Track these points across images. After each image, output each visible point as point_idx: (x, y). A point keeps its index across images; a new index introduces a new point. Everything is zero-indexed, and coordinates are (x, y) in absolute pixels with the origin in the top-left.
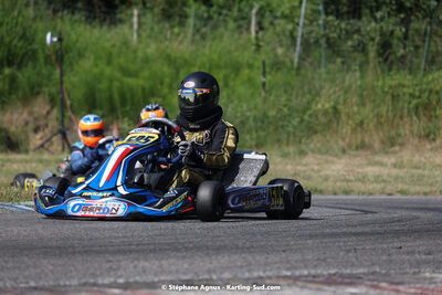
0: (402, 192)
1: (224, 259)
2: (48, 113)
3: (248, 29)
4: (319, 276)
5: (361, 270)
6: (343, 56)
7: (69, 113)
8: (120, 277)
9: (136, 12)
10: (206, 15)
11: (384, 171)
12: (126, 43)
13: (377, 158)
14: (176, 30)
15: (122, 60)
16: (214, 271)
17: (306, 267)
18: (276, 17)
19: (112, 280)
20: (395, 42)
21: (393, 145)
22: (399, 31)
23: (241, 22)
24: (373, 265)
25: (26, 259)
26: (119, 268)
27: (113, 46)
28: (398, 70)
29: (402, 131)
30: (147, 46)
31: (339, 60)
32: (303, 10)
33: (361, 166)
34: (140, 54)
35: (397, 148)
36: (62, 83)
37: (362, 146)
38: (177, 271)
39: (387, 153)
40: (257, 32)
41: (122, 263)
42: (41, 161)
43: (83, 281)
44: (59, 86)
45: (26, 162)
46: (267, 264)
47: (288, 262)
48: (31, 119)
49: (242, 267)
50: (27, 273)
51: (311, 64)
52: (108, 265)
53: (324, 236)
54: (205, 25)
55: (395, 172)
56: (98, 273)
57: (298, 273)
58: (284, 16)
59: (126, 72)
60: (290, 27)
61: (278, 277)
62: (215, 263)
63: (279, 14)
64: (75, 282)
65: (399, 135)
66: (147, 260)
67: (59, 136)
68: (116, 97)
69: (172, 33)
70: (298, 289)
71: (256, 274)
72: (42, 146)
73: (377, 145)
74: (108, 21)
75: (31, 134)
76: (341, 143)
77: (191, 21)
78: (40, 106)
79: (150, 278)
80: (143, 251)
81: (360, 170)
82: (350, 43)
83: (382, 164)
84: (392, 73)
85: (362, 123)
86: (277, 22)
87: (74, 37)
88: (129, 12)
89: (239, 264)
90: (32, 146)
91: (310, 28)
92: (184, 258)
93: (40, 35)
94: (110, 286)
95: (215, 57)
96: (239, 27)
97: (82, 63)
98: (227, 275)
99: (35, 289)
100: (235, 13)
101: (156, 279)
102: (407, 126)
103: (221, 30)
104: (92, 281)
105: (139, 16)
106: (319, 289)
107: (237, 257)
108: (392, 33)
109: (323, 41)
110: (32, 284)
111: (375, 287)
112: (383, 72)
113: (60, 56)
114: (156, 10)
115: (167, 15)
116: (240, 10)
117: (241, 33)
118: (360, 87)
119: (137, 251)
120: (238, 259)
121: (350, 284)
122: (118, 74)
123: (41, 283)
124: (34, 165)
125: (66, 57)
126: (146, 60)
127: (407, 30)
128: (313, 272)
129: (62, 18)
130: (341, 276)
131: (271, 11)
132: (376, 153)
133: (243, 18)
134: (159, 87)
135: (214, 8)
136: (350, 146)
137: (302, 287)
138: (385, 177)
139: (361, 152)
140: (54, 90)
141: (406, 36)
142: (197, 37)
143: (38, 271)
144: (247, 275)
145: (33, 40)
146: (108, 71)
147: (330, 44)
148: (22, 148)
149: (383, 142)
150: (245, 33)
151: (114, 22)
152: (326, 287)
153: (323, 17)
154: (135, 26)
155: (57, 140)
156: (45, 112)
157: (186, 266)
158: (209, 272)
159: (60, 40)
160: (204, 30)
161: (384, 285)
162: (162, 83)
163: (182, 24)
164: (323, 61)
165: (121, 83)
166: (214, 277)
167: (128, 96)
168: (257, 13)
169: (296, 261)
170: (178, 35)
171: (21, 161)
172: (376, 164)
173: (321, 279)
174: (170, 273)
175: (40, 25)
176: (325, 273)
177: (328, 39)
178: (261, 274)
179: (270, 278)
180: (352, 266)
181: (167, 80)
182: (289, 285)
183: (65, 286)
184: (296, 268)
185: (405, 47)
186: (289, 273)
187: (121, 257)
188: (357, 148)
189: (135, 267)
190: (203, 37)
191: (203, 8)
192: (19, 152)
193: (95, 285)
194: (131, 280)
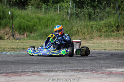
0: (94, 50)
1: (55, 66)
2: (9, 31)
3: (57, 11)
4: (78, 69)
5: (88, 68)
6: (80, 18)
7: (14, 31)
8: (31, 70)
9: (30, 7)
10: (47, 7)
11: (90, 45)
12: (28, 14)
13: (88, 42)
14: (40, 11)
15: (27, 18)
16: (53, 68)
17: (75, 67)
18: (64, 8)
19: (29, 70)
20: (92, 14)
21: (92, 38)
22: (93, 12)
23: (55, 9)
24: (91, 67)
25: (8, 65)
26: (30, 67)
27: (25, 15)
28: (93, 21)
29: (94, 35)
30: (33, 15)
31: (79, 18)
32: (70, 6)
33: (84, 43)
34: (31, 17)
35: (93, 39)
36: (13, 23)
37: (85, 39)
38: (44, 68)
39: (90, 40)
40: (59, 12)
41: (31, 66)
42: (8, 42)
43: (22, 70)
44: (12, 24)
45: (4, 42)
46: (66, 67)
47: (71, 66)
48: (5, 32)
49: (60, 67)
50: (9, 69)
51: (72, 19)
52: (28, 67)
53: (78, 60)
54: (47, 10)
55: (93, 45)
56: (25, 68)
57: (73, 69)
58: (65, 8)
59: (28, 21)
60: (67, 10)
61: (69, 70)
62: (53, 66)
63: (64, 7)
64: (20, 71)
65: (93, 36)
66: (37, 66)
67: (12, 36)
68: (25, 27)
69: (39, 12)
70: (74, 73)
71: (63, 69)
72: (8, 38)
73: (88, 38)
74: (23, 9)
75: (5, 36)
76: (79, 38)
77: (43, 9)
78: (7, 29)
79: (38, 70)
80: (36, 63)
81: (84, 44)
82: (81, 14)
83: (89, 43)
84: (91, 21)
85: (84, 33)
86: (64, 9)
87: (15, 13)
88: (28, 7)
89: (59, 67)
90: (5, 39)
91: (72, 11)
92: (46, 65)
93: (7, 12)
94: (29, 72)
95: (49, 17)
96: (55, 10)
97: (17, 19)
98: (56, 69)
99: (11, 72)
100: (54, 7)
101: (40, 70)
102: (95, 34)
103: (50, 11)
104: (24, 70)
105: (31, 8)
106: (78, 73)
107: (58, 65)
108: (91, 12)
109: (75, 14)
110: (10, 71)
111: (92, 72)
112: (89, 21)
113: (12, 17)
114: (35, 6)
115: (38, 8)
116: (55, 6)
117: (55, 12)
118: (84, 25)
119: (34, 64)
120: (59, 65)
121: (86, 71)
122: (26, 21)
123: (12, 71)
124: (6, 43)
125: (13, 18)
126: (33, 18)
127: (95, 12)
128: (77, 68)
129: (12, 8)
130: (84, 69)
131: (62, 7)
132: (88, 40)
133: (56, 8)
134: (36, 25)
135: (49, 6)
136: (82, 39)
137: (75, 72)
138: (90, 46)
139: (84, 40)
140: (10, 25)
141: (94, 13)
142: (45, 13)
143: (11, 68)
144: (61, 69)
145: (6, 13)
146: (23, 21)
147: (77, 15)
148: (3, 39)
149: (89, 38)
150: (56, 12)
151: (25, 9)
152: (80, 72)
153: (75, 8)
154: (30, 10)
155: (11, 37)
156: (8, 30)
157: (46, 67)
158: (52, 68)
159: (12, 13)
160: (46, 11)
161: (94, 71)
162: (36, 24)
163: (41, 10)
164: (75, 18)
165: (26, 24)
166: (53, 70)
167: (28, 27)
168: (59, 7)
169: (73, 66)
170: (40, 12)
171: (3, 42)
172: (88, 43)
173: (79, 70)
174: (43, 69)
175: (7, 10)
176: (80, 69)
177: (76, 13)
178: (65, 69)
179: (67, 70)
180: (86, 67)
181: (38, 23)
182: (71, 72)
183: (18, 72)
184: (73, 68)
185: (94, 15)
186: (71, 69)
187: (31, 65)
188: (83, 39)
189: (34, 67)
190: (46, 13)
191: (46, 6)
192: (2, 40)
193: (25, 71)
194: (34, 70)
